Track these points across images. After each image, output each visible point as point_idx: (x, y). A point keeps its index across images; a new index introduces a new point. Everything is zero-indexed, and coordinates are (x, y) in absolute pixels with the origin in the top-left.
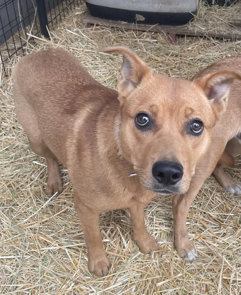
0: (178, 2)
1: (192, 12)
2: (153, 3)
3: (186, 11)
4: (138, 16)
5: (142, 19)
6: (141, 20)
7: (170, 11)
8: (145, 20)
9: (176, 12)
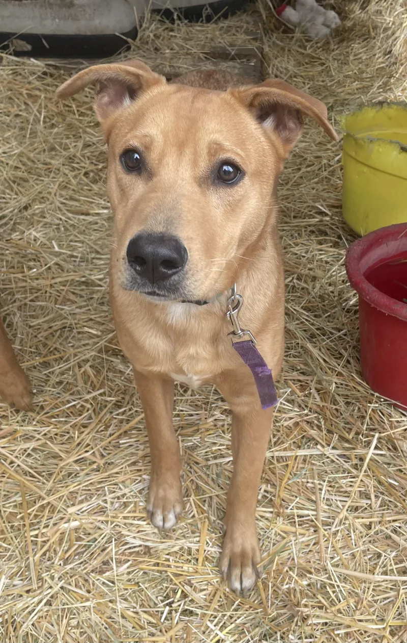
0: (90, 15)
1: (123, 34)
2: (41, 17)
3: (108, 32)
4: (17, 43)
5: (26, 47)
6: (25, 49)
7: (78, 33)
8: (33, 49)
9: (89, 33)
